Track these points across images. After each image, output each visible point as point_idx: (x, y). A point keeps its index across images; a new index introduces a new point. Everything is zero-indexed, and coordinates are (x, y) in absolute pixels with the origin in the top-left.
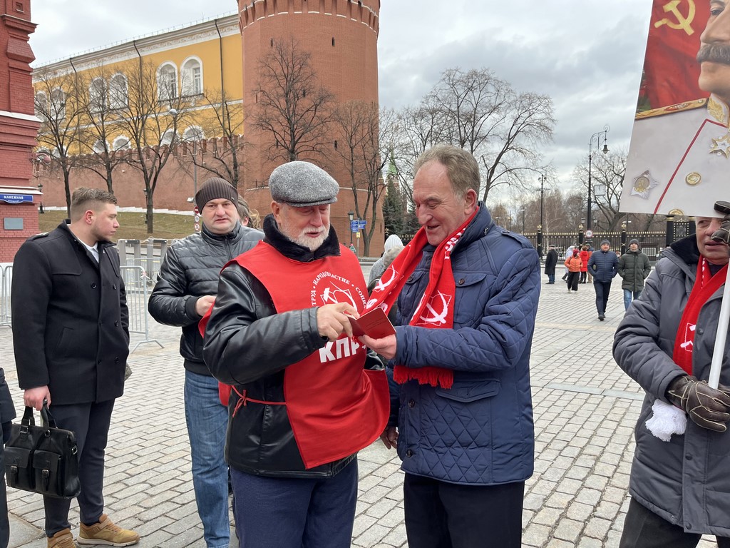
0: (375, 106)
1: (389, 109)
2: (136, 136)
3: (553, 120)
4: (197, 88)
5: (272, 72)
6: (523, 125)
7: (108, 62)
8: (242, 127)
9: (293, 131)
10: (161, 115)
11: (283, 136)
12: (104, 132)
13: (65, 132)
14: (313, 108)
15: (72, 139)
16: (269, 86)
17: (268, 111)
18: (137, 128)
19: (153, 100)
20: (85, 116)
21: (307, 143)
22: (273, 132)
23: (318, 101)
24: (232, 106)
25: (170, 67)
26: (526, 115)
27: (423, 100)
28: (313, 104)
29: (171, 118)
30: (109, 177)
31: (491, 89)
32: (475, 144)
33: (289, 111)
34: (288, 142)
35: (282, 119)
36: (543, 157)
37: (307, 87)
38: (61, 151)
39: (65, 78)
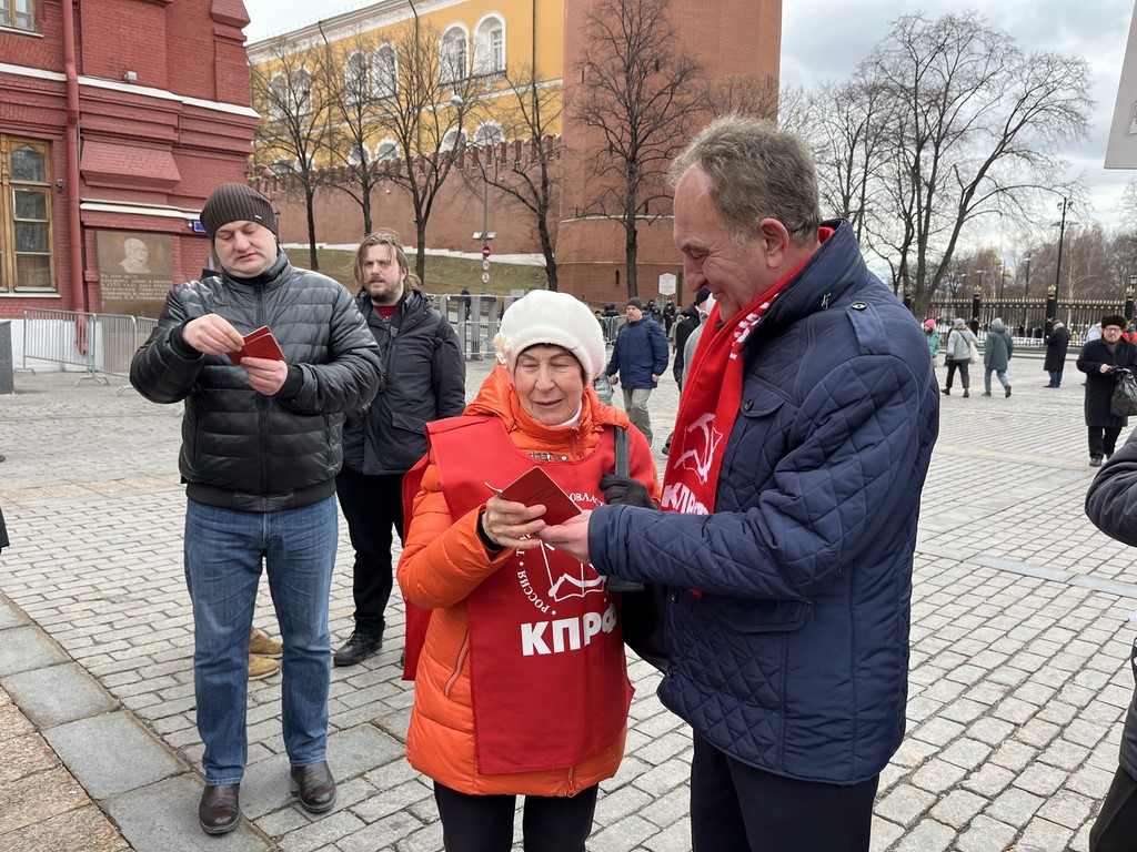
0: (773, 83)
1: (795, 87)
2: (404, 138)
3: (1090, 103)
4: (496, 63)
5: (607, 33)
6: (1035, 110)
7: (370, 27)
8: (559, 122)
9: (634, 128)
10: (442, 106)
11: (619, 136)
12: (361, 133)
13: (309, 134)
14: (669, 90)
15: (318, 144)
16: (602, 55)
17: (599, 96)
18: (406, 127)
19: (431, 83)
20: (336, 110)
21: (656, 147)
22: (604, 130)
23: (678, 77)
24: (543, 89)
25: (458, 31)
26: (1041, 91)
27: (857, 70)
28: (668, 82)
29: (455, 110)
30: (367, 199)
31: (978, 47)
32: (944, 144)
33: (630, 96)
34: (626, 146)
35: (618, 107)
36: (1068, 165)
37: (662, 55)
38: (303, 162)
39: (309, 51)
